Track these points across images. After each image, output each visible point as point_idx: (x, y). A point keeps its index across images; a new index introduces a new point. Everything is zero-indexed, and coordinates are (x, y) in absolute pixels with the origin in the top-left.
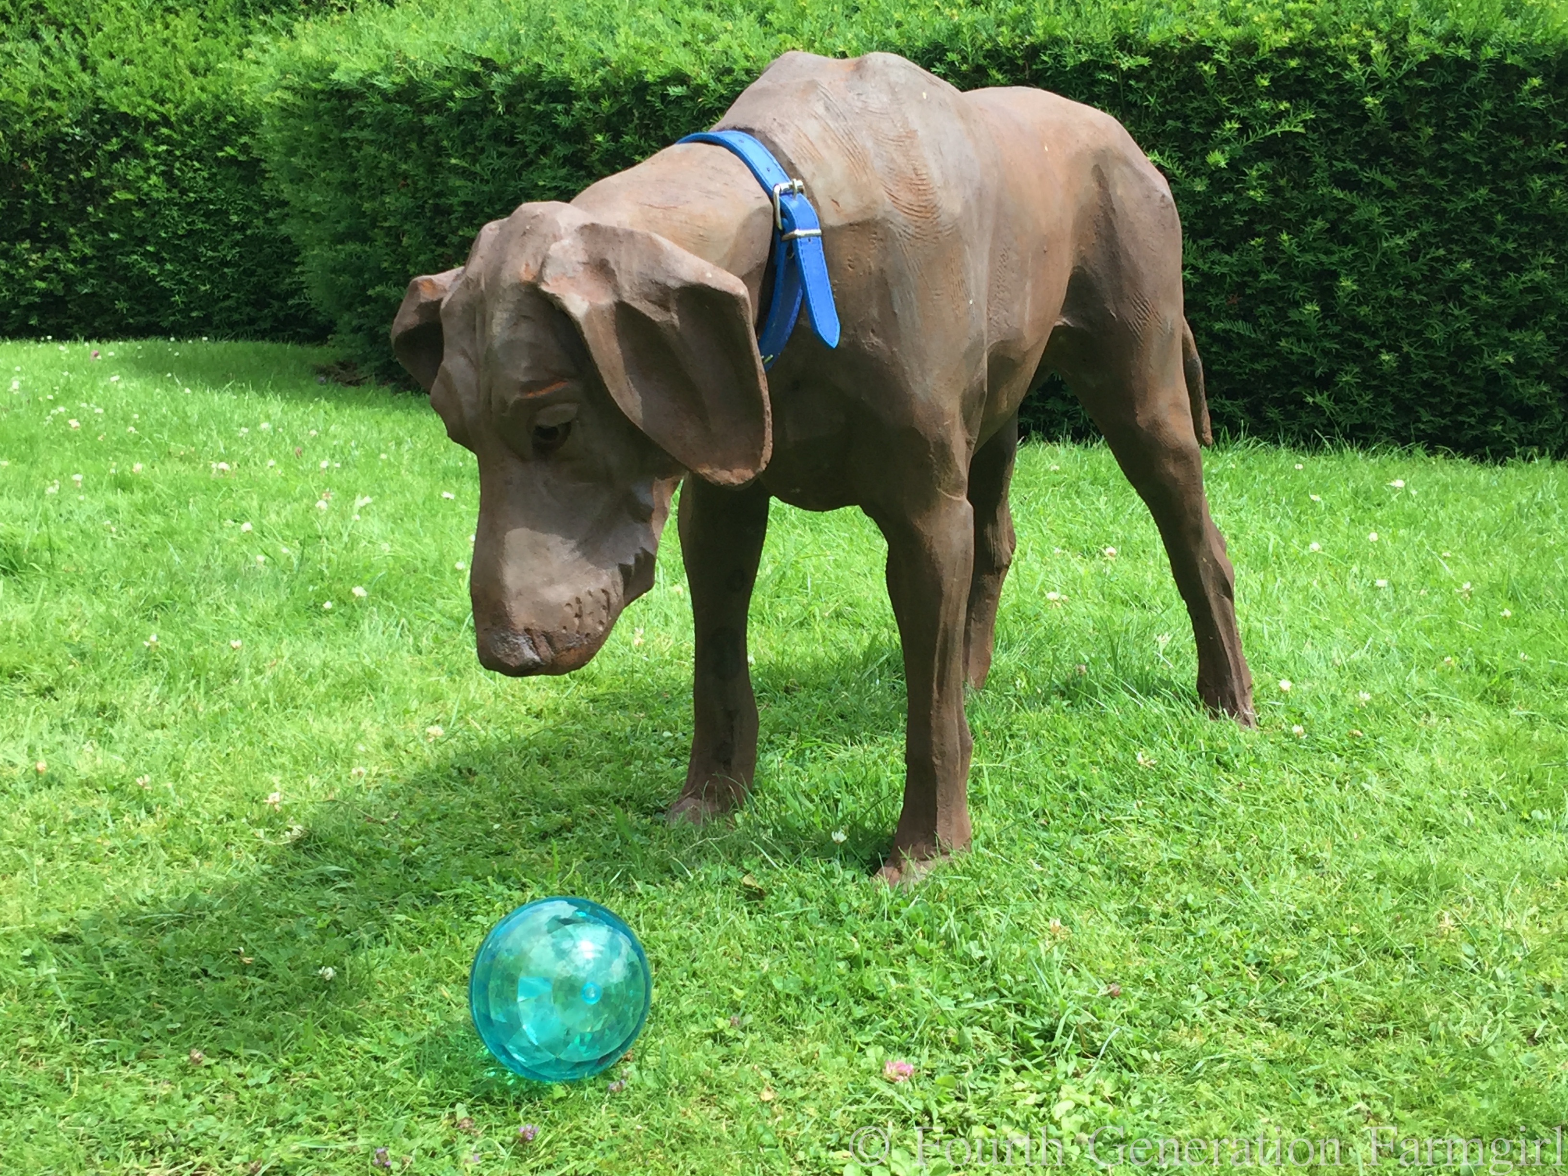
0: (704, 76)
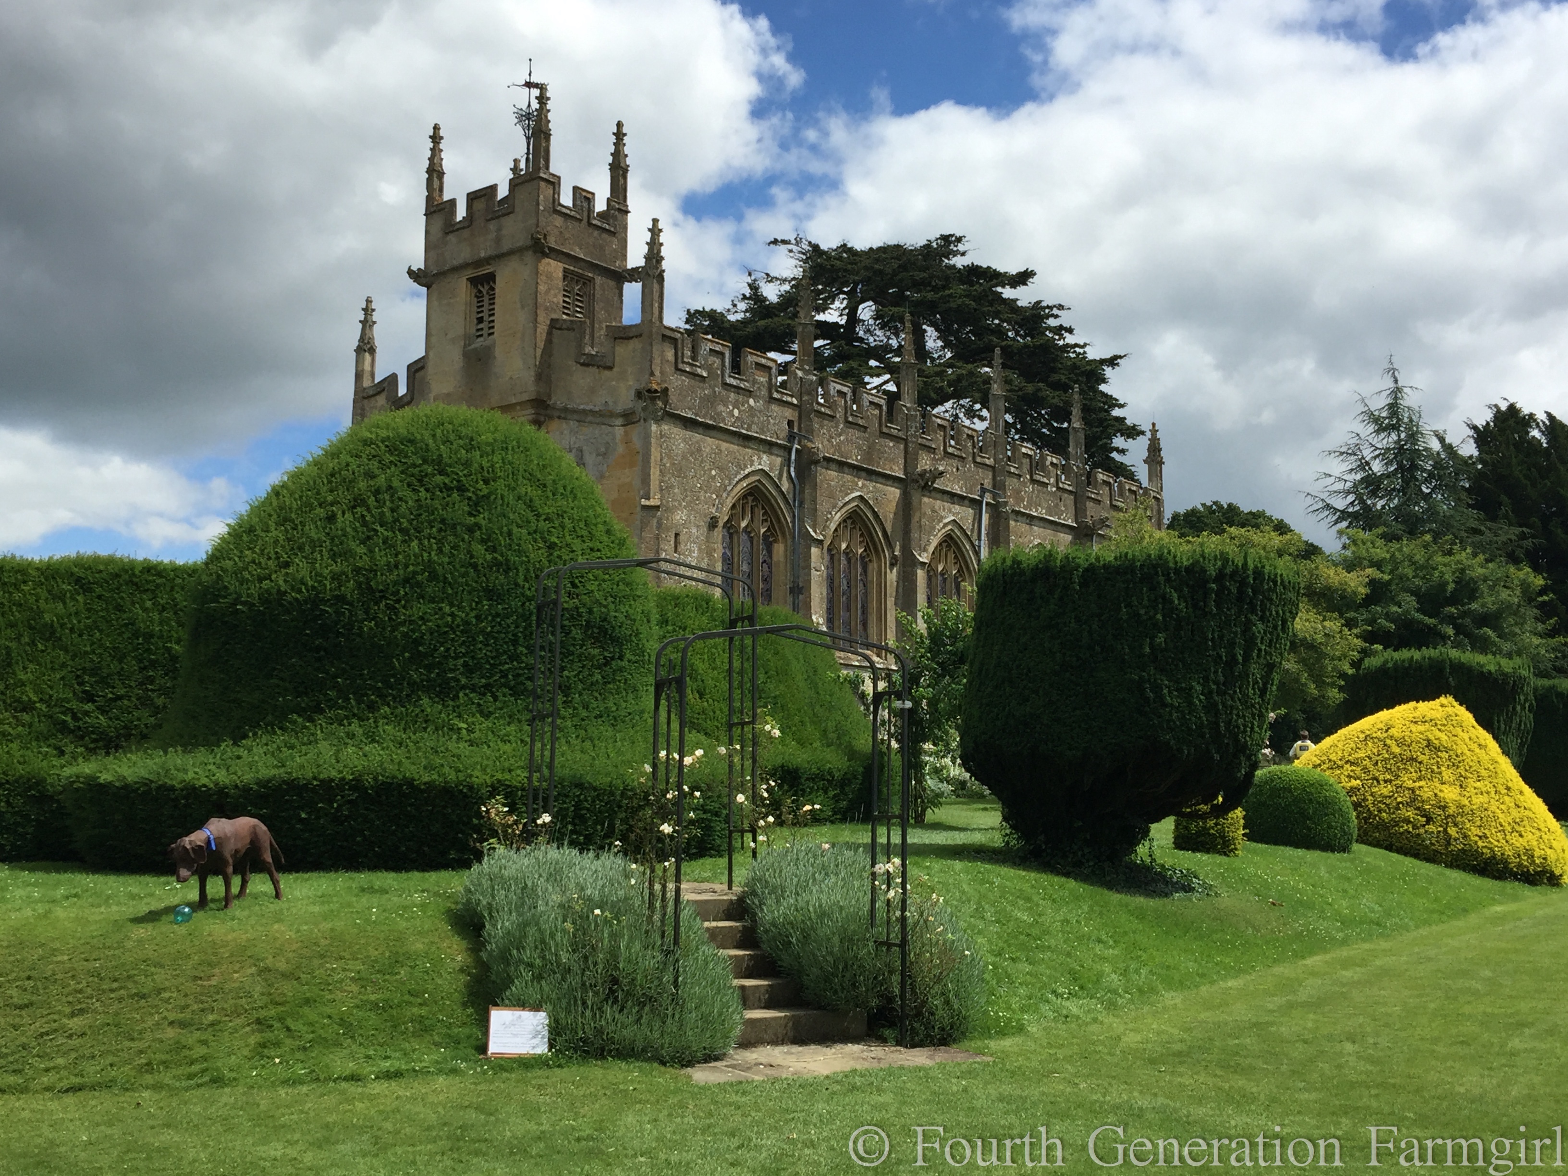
0: (212, 786)
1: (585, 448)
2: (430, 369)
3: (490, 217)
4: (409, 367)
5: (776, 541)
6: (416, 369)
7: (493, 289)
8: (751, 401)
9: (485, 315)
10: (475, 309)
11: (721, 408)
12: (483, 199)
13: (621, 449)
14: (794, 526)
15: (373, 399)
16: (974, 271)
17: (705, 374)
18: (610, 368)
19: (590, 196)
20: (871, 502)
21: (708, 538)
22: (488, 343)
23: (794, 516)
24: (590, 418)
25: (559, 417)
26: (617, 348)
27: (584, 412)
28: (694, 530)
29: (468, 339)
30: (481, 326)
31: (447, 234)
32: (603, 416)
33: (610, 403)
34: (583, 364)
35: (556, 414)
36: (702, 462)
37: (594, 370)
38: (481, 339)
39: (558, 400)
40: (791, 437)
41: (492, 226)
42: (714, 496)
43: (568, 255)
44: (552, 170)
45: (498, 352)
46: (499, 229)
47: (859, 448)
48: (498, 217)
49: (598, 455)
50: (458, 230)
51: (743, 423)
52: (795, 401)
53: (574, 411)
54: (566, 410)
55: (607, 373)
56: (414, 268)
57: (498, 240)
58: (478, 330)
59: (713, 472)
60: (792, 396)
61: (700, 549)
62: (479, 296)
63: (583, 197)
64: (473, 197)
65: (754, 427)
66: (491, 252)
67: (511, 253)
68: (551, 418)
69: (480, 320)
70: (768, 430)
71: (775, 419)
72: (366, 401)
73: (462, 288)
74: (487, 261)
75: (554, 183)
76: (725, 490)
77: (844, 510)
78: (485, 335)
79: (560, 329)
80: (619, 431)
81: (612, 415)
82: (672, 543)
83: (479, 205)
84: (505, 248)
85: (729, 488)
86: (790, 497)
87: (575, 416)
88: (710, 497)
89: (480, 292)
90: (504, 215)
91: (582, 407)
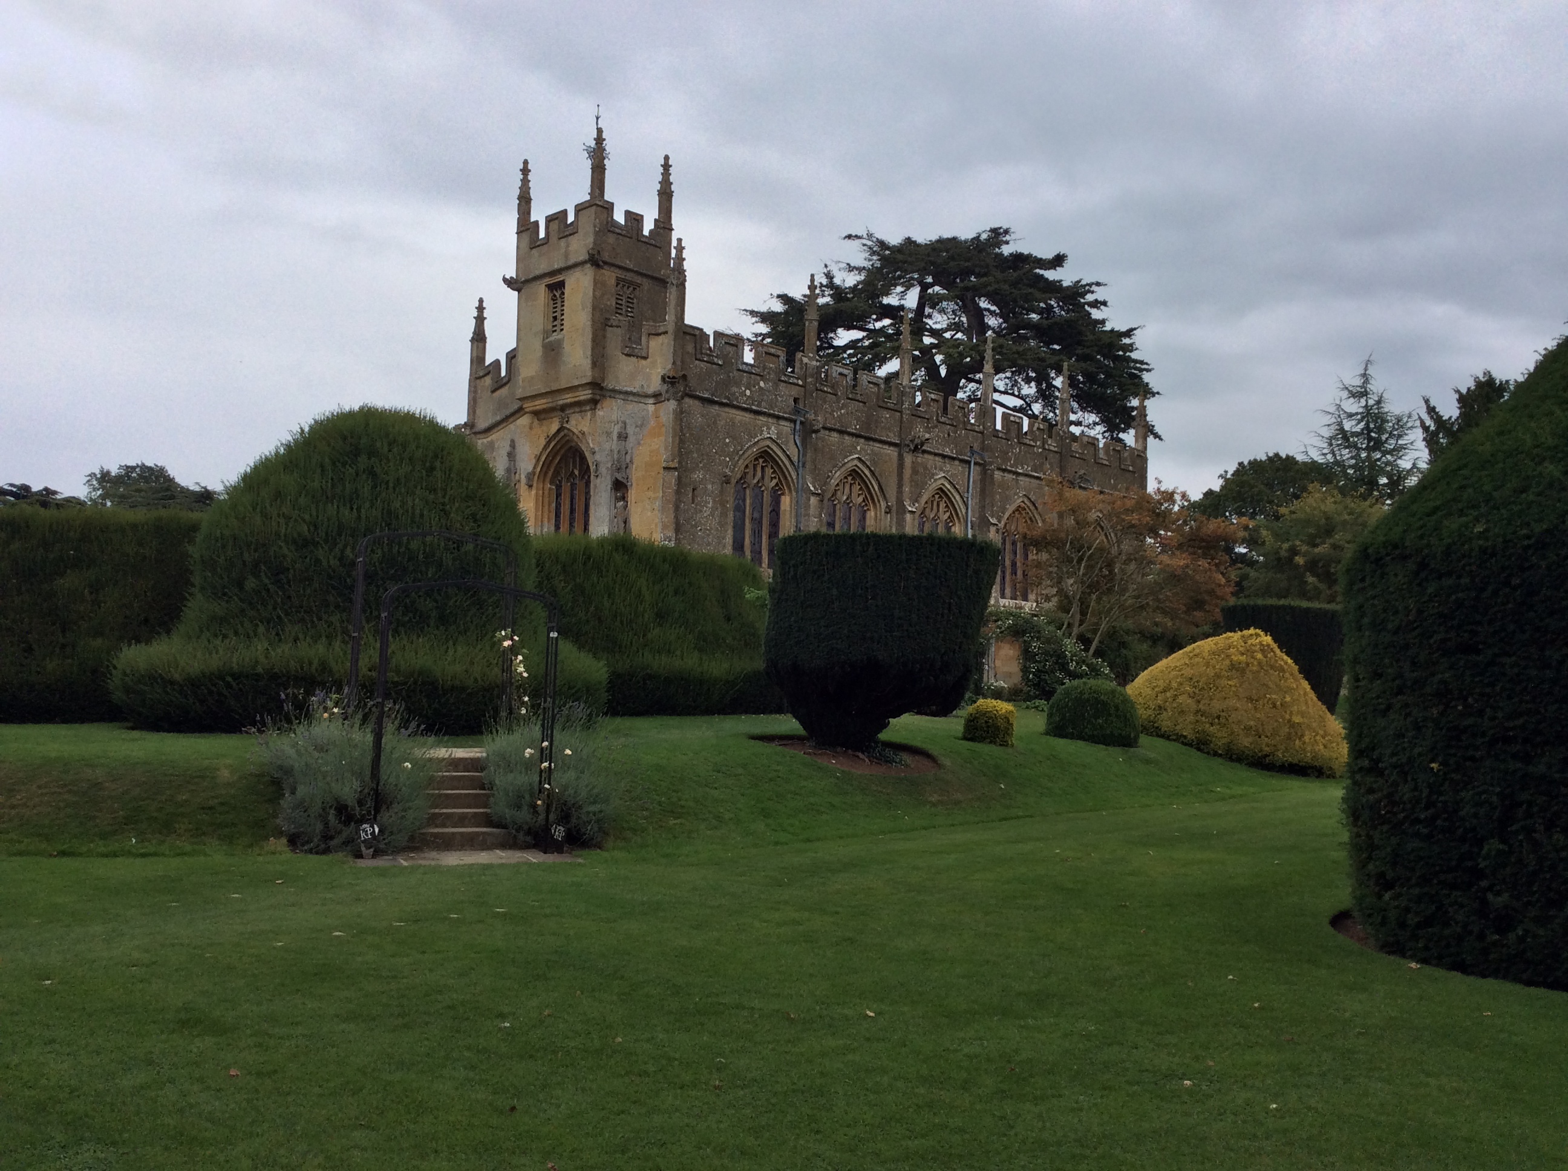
1: (627, 421)
2: (519, 358)
3: (561, 236)
4: (507, 354)
5: (783, 494)
6: (511, 356)
7: (563, 293)
8: (762, 384)
9: (558, 314)
10: (552, 310)
11: (734, 389)
12: (556, 221)
13: (652, 423)
14: (798, 482)
15: (483, 380)
16: (1020, 259)
17: (720, 363)
18: (645, 358)
19: (639, 218)
20: (868, 463)
21: (722, 492)
22: (560, 337)
23: (798, 474)
24: (631, 398)
25: (610, 397)
26: (651, 342)
27: (627, 393)
28: (709, 487)
29: (546, 334)
30: (555, 323)
31: (531, 249)
32: (642, 396)
33: (645, 386)
34: (627, 355)
35: (608, 394)
36: (717, 432)
37: (634, 359)
38: (555, 334)
39: (610, 384)
40: (797, 411)
41: (563, 243)
42: (728, 459)
43: (620, 267)
44: (606, 198)
45: (567, 347)
46: (568, 246)
47: (858, 419)
48: (567, 236)
49: (637, 426)
50: (539, 246)
51: (754, 401)
52: (800, 382)
53: (620, 392)
54: (614, 391)
55: (643, 362)
56: (508, 277)
57: (566, 256)
58: (554, 326)
59: (727, 440)
60: (798, 379)
61: (714, 501)
62: (554, 298)
63: (635, 219)
64: (550, 220)
65: (763, 404)
66: (562, 265)
67: (575, 265)
68: (604, 396)
69: (555, 318)
70: (776, 406)
71: (782, 397)
72: (478, 381)
73: (541, 291)
74: (559, 271)
75: (609, 207)
76: (738, 453)
77: (843, 469)
78: (558, 330)
79: (611, 326)
80: (651, 408)
81: (647, 396)
82: (690, 495)
83: (554, 225)
84: (571, 262)
85: (741, 452)
86: (795, 459)
87: (622, 396)
88: (724, 460)
89: (555, 296)
90: (571, 235)
91: (625, 389)
